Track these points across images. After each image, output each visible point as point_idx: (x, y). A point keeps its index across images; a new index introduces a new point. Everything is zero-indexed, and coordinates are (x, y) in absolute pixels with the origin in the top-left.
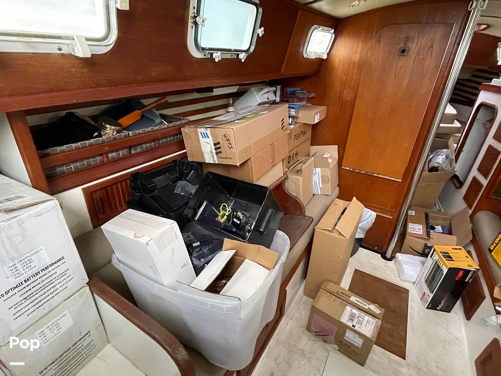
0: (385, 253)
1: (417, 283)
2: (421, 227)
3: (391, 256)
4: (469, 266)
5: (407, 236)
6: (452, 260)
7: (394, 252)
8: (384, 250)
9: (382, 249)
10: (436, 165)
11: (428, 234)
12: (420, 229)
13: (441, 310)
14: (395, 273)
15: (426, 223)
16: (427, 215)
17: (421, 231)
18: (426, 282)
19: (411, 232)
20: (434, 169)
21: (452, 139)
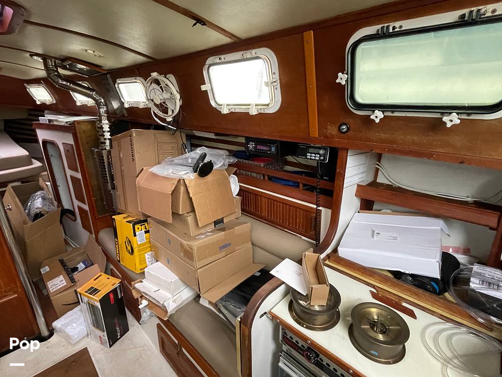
0: (40, 333)
1: (89, 334)
2: (61, 277)
3: (49, 330)
4: (113, 285)
5: (51, 298)
6: (98, 292)
7: (48, 324)
8: (37, 333)
9: (34, 333)
10: (38, 211)
11: (73, 280)
12: (62, 280)
13: (121, 336)
14: (64, 343)
15: (65, 269)
16: (62, 262)
17: (64, 281)
18: (94, 326)
19: (54, 290)
20: (38, 216)
21: (40, 179)
